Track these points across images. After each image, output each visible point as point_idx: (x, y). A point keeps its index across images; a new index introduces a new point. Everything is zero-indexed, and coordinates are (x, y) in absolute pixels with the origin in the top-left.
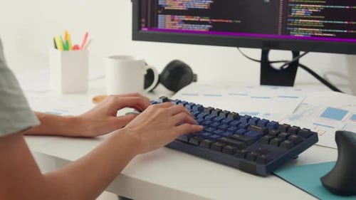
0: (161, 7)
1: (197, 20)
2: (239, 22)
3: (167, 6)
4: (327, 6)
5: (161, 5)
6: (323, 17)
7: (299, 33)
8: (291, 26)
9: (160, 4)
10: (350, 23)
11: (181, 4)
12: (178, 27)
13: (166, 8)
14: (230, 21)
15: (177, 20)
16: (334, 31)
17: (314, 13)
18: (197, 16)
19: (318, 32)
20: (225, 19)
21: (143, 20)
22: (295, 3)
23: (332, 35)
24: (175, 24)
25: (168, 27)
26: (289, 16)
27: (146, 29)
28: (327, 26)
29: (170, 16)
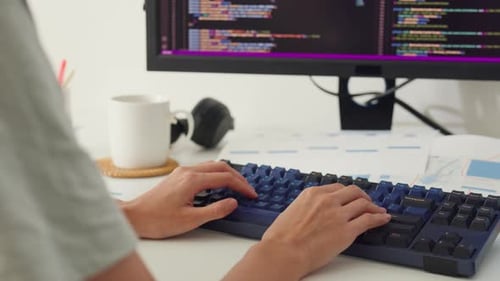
0: (192, 18)
1: (251, 35)
2: (318, 36)
3: (202, 15)
4: (451, 10)
5: (192, 15)
6: (445, 26)
7: (409, 52)
8: (397, 42)
9: (191, 12)
10: (486, 34)
11: (226, 12)
12: (221, 47)
13: (201, 19)
14: (304, 36)
15: (219, 37)
16: (462, 46)
17: (432, 21)
18: (250, 29)
19: (439, 49)
20: (296, 34)
21: (164, 39)
22: (404, 6)
23: (458, 53)
24: (216, 44)
25: (204, 49)
26: (395, 25)
27: (169, 53)
28: (451, 40)
29: (207, 31)
